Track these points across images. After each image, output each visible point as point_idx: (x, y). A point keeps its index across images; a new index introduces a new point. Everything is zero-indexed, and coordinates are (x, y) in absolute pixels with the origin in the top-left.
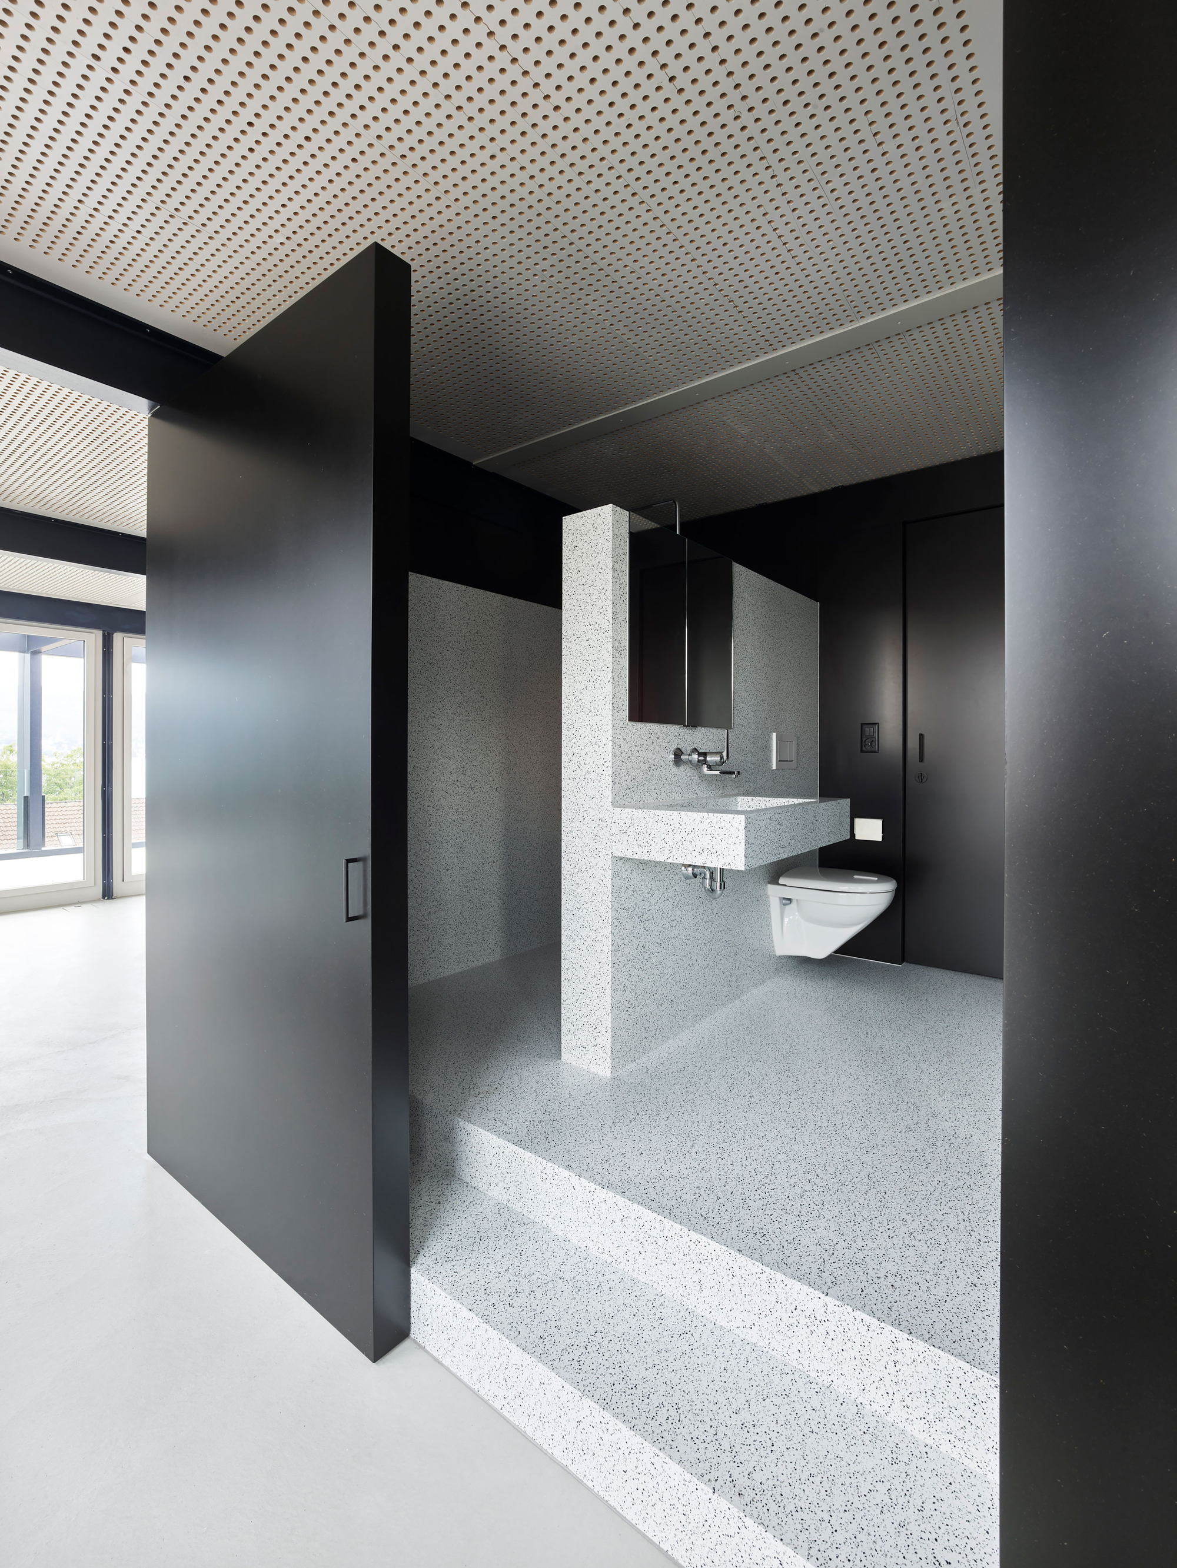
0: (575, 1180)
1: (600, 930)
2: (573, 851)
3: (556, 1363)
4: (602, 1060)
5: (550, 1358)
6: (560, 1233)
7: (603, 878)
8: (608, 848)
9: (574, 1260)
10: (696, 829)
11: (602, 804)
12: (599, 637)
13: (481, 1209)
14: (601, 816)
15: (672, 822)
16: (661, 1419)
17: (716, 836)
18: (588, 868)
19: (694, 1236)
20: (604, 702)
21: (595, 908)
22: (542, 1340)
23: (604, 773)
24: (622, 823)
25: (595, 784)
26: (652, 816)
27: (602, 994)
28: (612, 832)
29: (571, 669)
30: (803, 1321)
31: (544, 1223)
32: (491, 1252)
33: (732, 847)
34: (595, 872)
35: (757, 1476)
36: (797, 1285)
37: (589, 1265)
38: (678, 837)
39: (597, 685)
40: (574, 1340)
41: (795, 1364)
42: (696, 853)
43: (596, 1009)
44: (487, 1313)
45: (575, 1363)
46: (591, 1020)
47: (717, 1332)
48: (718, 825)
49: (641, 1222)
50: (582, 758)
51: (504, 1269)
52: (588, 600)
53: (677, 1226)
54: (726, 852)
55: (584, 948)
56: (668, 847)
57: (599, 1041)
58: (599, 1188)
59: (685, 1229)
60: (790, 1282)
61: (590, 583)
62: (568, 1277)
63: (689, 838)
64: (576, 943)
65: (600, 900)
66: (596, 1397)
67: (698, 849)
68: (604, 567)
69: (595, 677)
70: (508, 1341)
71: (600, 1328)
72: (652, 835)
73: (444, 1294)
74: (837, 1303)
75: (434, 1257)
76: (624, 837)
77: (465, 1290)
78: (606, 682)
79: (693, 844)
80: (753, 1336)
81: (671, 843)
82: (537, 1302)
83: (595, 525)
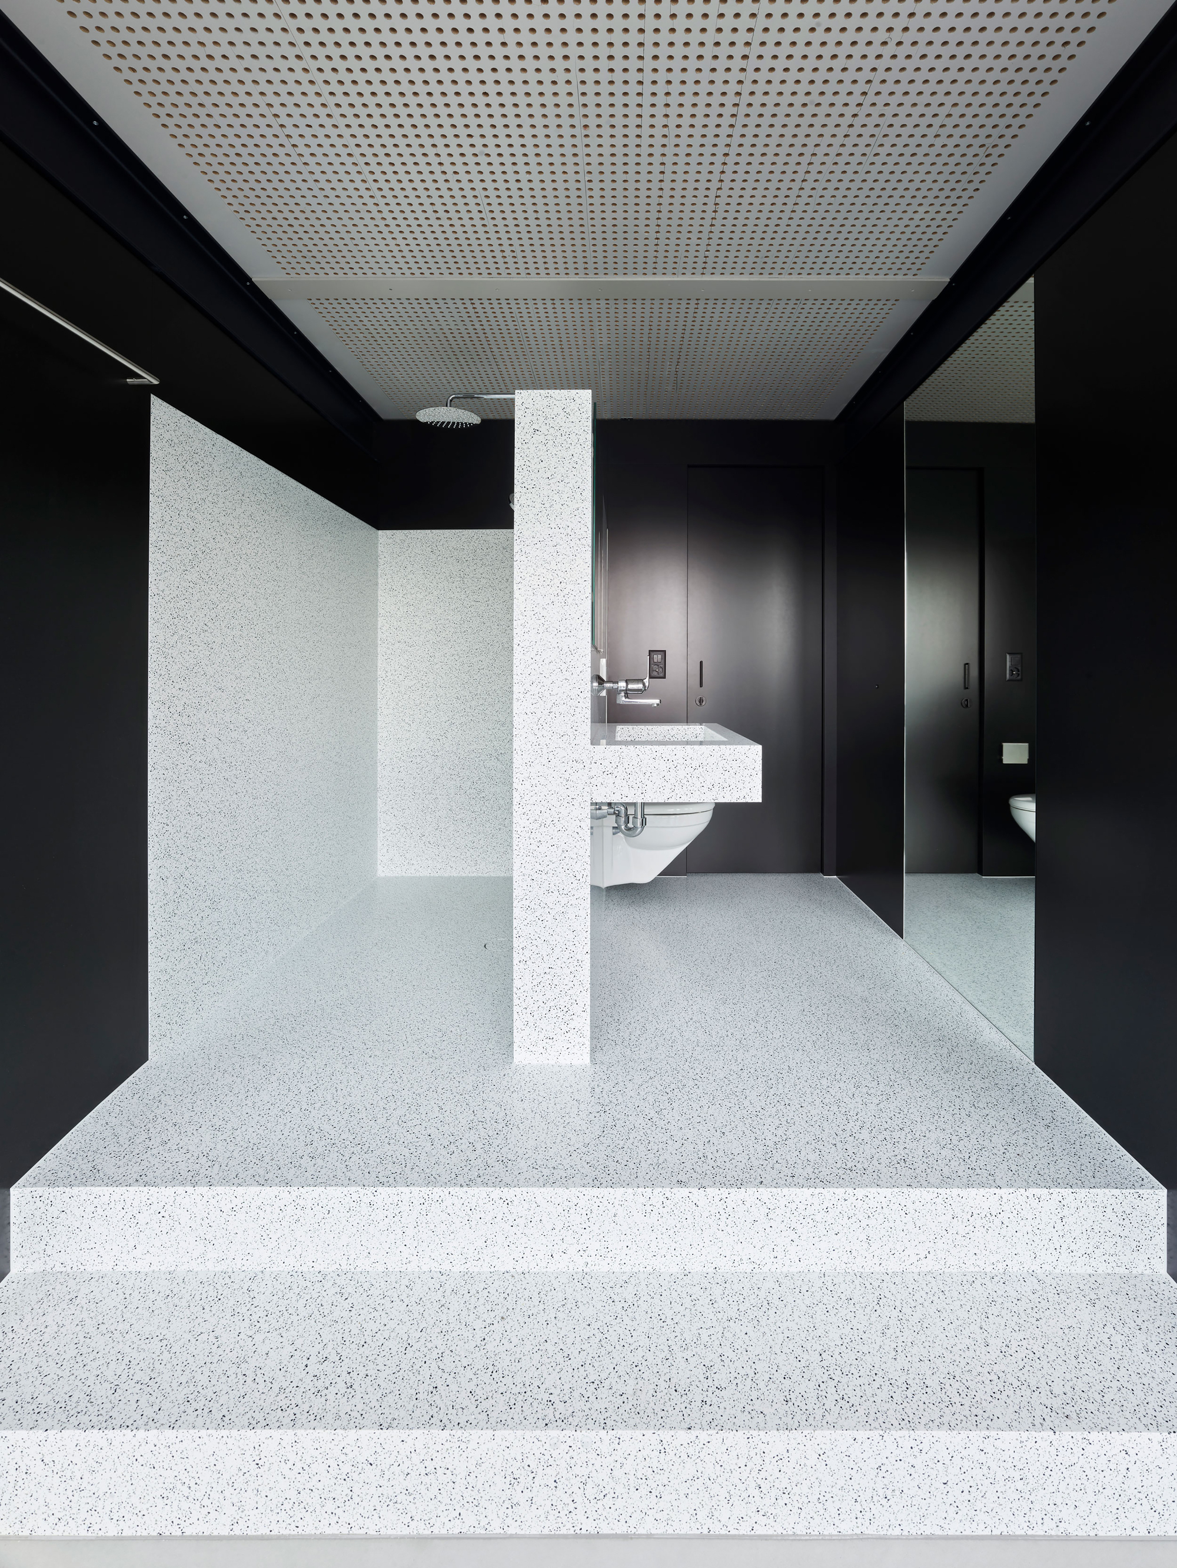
0: (697, 1194)
1: (573, 892)
2: (531, 802)
3: (828, 1418)
4: (577, 1047)
5: (819, 1417)
6: (675, 1269)
7: (579, 830)
8: (585, 794)
9: (717, 1291)
10: (705, 763)
11: (576, 742)
12: (572, 544)
13: (561, 1296)
14: (576, 756)
15: (674, 758)
16: (956, 1399)
17: (728, 768)
18: (556, 821)
19: (860, 1192)
20: (580, 621)
21: (566, 867)
22: (790, 1404)
23: (579, 705)
24: (606, 763)
25: (566, 719)
26: (648, 752)
27: (578, 968)
28: (592, 774)
29: (528, 578)
30: (979, 1223)
31: (649, 1268)
32: (631, 1340)
33: (748, 779)
34: (566, 824)
35: (1057, 1389)
36: (973, 1191)
37: (737, 1287)
38: (682, 774)
39: (570, 601)
40: (813, 1379)
41: (972, 1269)
42: (705, 789)
43: (567, 987)
44: (709, 1417)
45: (841, 1403)
46: (562, 1003)
47: (898, 1280)
48: (730, 758)
49: (793, 1206)
50: (546, 688)
51: (667, 1352)
52: (556, 497)
53: (840, 1191)
54: (740, 785)
55: (550, 918)
56: (668, 785)
57: (572, 1025)
58: (733, 1190)
59: (850, 1190)
60: (964, 1192)
61: (559, 478)
62: (733, 1313)
63: (696, 773)
64: (537, 914)
65: (574, 856)
66: (896, 1423)
67: (708, 784)
68: (580, 462)
69: (566, 592)
70: (762, 1433)
71: (819, 1348)
72: (648, 774)
73: (638, 1434)
74: (1011, 1190)
75: (576, 1394)
76: (610, 779)
77: (658, 1409)
78: (583, 597)
79: (701, 780)
80: (928, 1265)
81: (673, 781)
82: (738, 1364)
83: (568, 410)
